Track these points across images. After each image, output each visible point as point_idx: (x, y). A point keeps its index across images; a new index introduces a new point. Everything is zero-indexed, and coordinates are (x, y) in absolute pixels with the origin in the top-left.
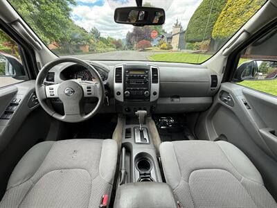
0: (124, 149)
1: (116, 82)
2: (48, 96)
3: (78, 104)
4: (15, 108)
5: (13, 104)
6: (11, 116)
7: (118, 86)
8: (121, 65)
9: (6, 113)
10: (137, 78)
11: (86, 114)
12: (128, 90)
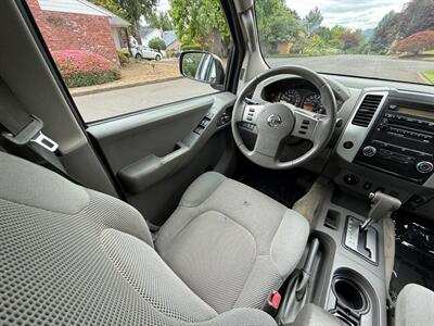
0: (316, 243)
1: (354, 122)
2: (245, 119)
3: (278, 143)
4: (207, 123)
5: (206, 118)
6: (201, 131)
7: (355, 132)
8: (383, 90)
9: (199, 126)
10: (414, 125)
11: (282, 161)
12: (374, 145)
